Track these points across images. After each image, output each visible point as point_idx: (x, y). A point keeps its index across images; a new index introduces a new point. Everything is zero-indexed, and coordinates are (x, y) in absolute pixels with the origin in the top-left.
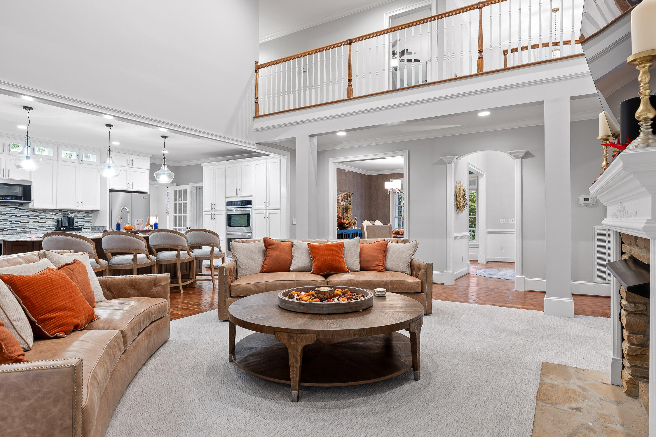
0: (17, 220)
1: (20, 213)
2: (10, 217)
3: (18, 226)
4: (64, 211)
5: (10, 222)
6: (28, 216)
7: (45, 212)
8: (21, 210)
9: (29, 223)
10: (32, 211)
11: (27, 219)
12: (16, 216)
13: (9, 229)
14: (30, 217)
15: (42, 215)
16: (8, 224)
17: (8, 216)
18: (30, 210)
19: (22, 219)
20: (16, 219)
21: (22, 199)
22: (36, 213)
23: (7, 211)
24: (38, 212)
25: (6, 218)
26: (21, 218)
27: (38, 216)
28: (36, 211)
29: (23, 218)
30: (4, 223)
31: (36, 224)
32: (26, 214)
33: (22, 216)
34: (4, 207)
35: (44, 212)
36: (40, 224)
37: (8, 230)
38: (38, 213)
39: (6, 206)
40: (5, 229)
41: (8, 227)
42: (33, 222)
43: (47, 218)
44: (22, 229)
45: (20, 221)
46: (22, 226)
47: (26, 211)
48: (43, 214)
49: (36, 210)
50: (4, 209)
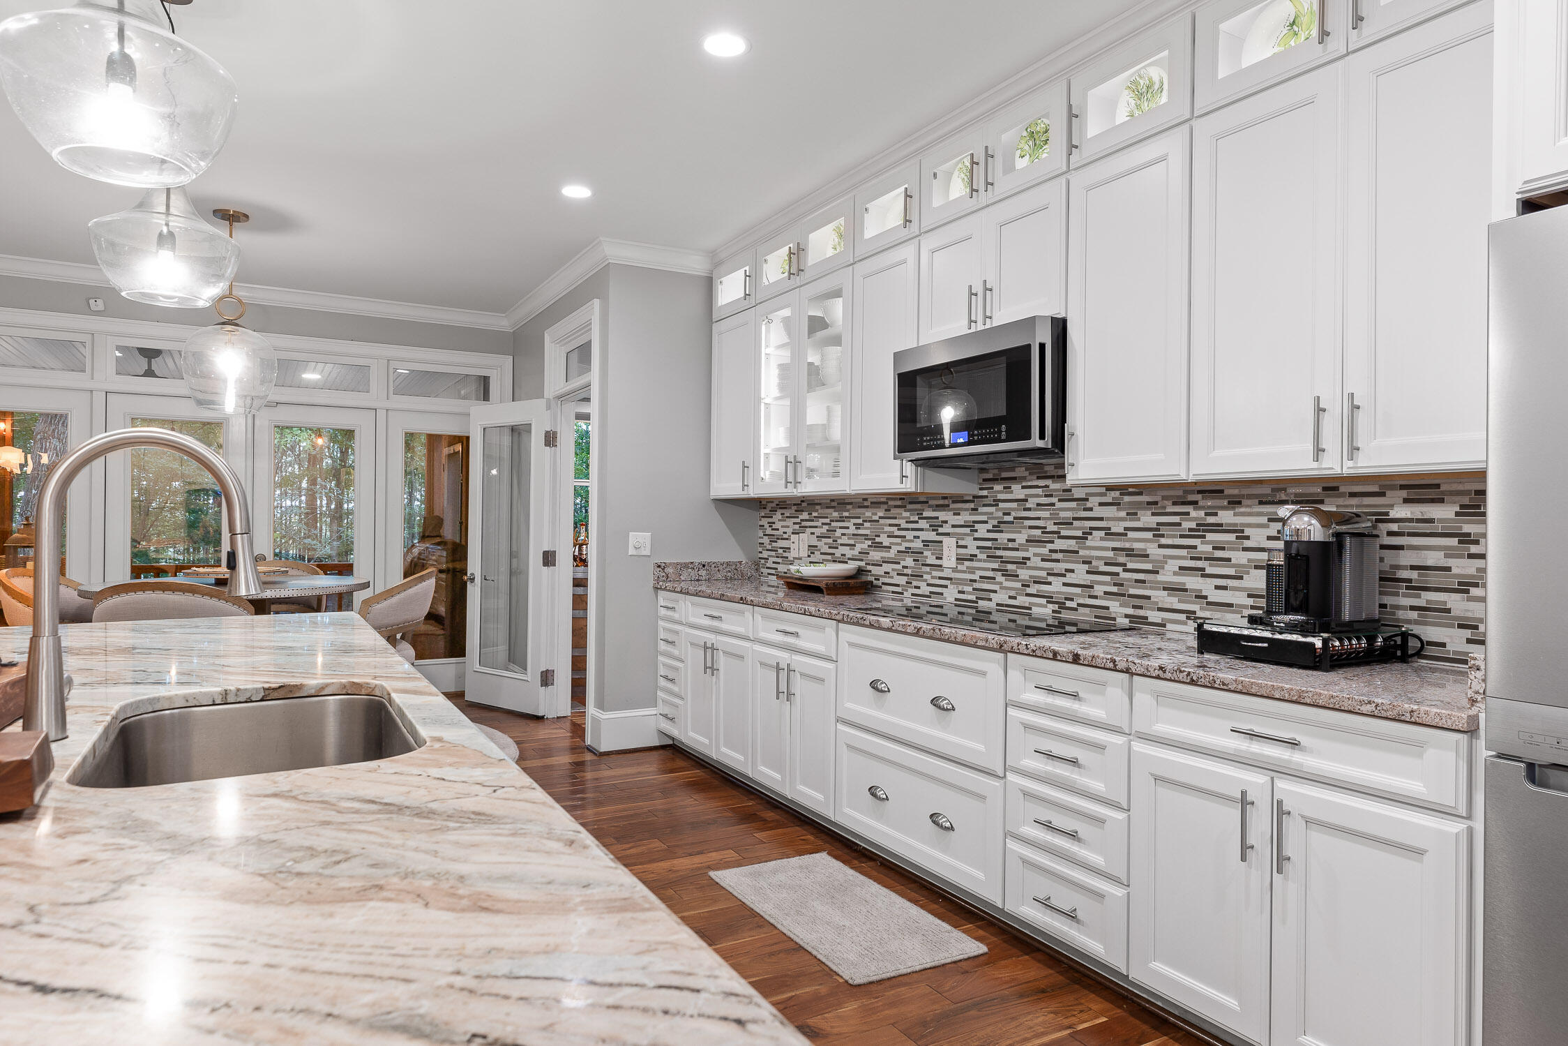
0: (1110, 554)
1: (1123, 514)
3: (1115, 589)
4: (1352, 495)
5: (1086, 567)
6: (1157, 531)
7: (1239, 503)
8: (1127, 499)
9: (1160, 578)
10: (1175, 504)
11: (1153, 550)
12: (1109, 533)
13: (1081, 601)
14: (1163, 541)
15: (1218, 528)
16: (1080, 574)
17: (1079, 533)
18: (1164, 498)
19: (1130, 553)
21: (1004, 436)
22: (1193, 514)
23: (1073, 504)
24: (1202, 508)
25: (1071, 544)
26: (1127, 545)
27: (1202, 530)
28: (1191, 498)
29: (1136, 545)
30: (1067, 570)
31: (1193, 582)
32: (1147, 519)
33: (1131, 534)
35: (1235, 503)
36: (1207, 587)
37: (1081, 610)
38: (1202, 513)
40: (1069, 604)
41: (1078, 590)
42: (1175, 574)
43: (1247, 544)
44: (1130, 611)
45: (1122, 559)
46: (1132, 591)
47: (1149, 503)
48: (1226, 517)
49: (1192, 492)
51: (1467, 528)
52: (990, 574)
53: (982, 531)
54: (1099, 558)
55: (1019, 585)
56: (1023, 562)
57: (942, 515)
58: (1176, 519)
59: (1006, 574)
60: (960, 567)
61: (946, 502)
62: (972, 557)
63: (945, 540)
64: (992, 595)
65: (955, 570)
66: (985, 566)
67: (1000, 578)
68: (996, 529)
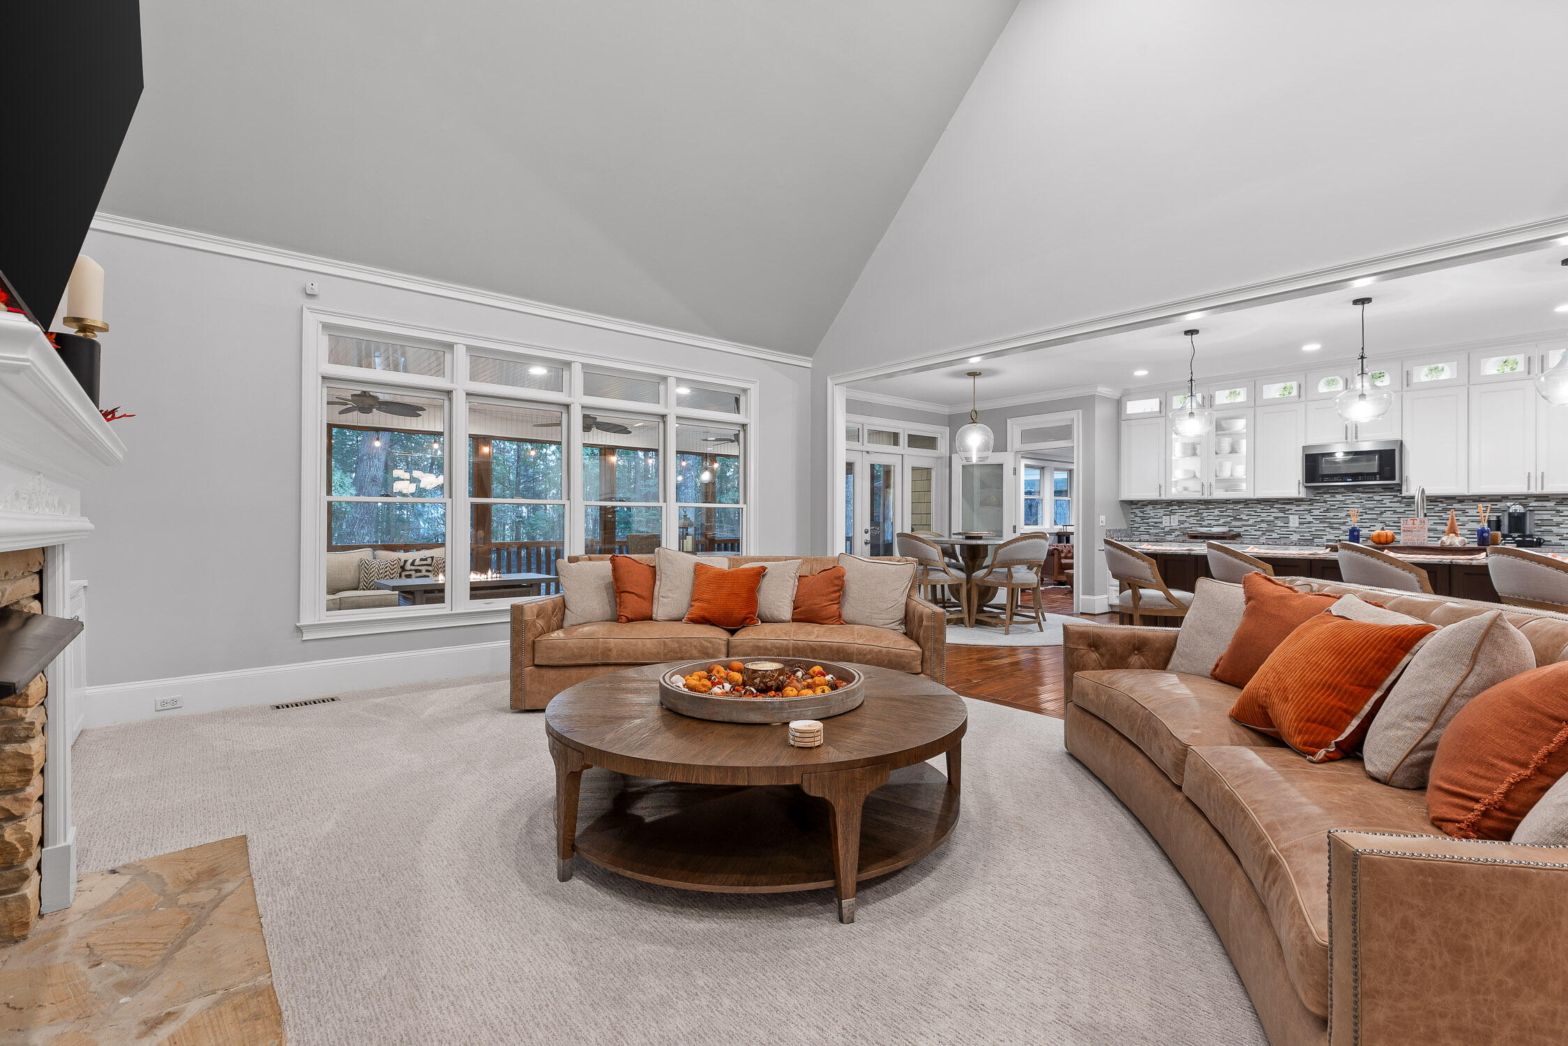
0: (1397, 519)
1: (1404, 505)
2: (1382, 513)
7: (1463, 502)
8: (1404, 500)
12: (1395, 512)
15: (1454, 510)
17: (1379, 512)
20: (1395, 518)
21: (1378, 478)
22: (1441, 505)
23: (1375, 502)
25: (1375, 516)
27: (1445, 510)
28: (1439, 500)
31: (1439, 527)
33: (1407, 512)
34: (1371, 495)
38: (1445, 505)
39: (1375, 492)
48: (1457, 506)
50: (1370, 499)
51: (1558, 508)
52: (1323, 528)
53: (1316, 512)
54: (1389, 521)
55: (1341, 532)
56: (1344, 523)
57: (1288, 507)
58: (1432, 507)
59: (1332, 528)
60: (1301, 527)
61: (1291, 501)
62: (1309, 523)
63: (1291, 516)
64: (1323, 536)
65: (1297, 528)
66: (1317, 525)
67: (1328, 529)
68: (1324, 512)
